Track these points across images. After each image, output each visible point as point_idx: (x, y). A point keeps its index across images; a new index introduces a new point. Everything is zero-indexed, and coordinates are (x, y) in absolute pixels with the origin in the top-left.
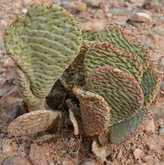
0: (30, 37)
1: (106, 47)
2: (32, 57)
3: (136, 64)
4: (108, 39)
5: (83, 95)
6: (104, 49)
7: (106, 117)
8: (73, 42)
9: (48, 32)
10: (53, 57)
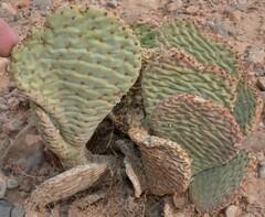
1: (177, 60)
2: (60, 89)
3: (227, 83)
4: (175, 38)
5: (146, 143)
6: (174, 63)
7: (185, 174)
8: (127, 64)
9: (84, 51)
10: (95, 88)
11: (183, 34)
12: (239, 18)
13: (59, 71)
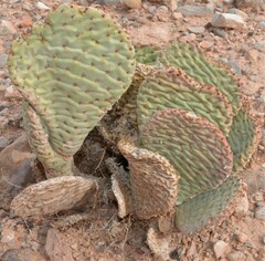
0: (51, 59)
2: (54, 90)
3: (222, 105)
4: (177, 61)
5: (134, 154)
6: (171, 79)
7: (171, 191)
8: (120, 68)
9: (80, 51)
10: (87, 91)
11: (185, 57)
12: (255, 58)
13: (55, 70)
